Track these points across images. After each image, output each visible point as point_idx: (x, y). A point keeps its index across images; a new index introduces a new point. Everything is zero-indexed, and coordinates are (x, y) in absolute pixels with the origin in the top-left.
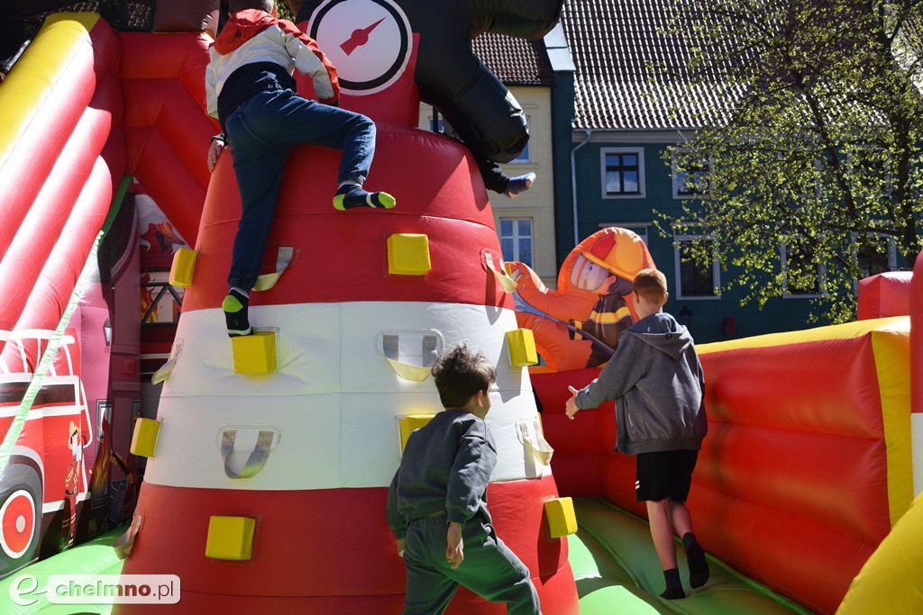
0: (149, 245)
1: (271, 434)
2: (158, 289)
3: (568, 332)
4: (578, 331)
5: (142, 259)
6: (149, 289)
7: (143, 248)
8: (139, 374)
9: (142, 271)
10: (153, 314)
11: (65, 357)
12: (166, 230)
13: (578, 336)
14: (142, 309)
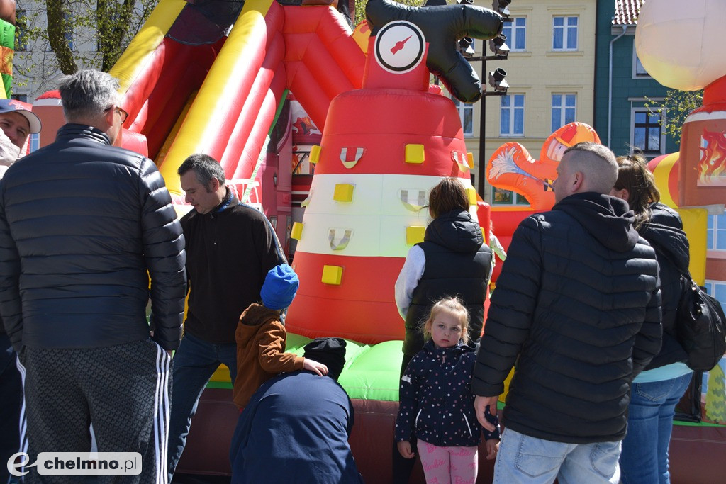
0: (297, 130)
1: (350, 232)
2: (302, 155)
3: (543, 187)
4: (550, 186)
5: (293, 138)
6: (297, 154)
7: (294, 131)
8: (291, 202)
9: (293, 145)
10: (299, 169)
11: (255, 193)
12: (307, 121)
13: (550, 189)
14: (293, 166)
